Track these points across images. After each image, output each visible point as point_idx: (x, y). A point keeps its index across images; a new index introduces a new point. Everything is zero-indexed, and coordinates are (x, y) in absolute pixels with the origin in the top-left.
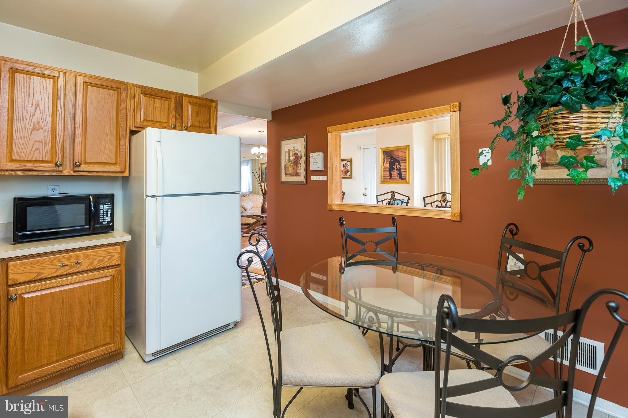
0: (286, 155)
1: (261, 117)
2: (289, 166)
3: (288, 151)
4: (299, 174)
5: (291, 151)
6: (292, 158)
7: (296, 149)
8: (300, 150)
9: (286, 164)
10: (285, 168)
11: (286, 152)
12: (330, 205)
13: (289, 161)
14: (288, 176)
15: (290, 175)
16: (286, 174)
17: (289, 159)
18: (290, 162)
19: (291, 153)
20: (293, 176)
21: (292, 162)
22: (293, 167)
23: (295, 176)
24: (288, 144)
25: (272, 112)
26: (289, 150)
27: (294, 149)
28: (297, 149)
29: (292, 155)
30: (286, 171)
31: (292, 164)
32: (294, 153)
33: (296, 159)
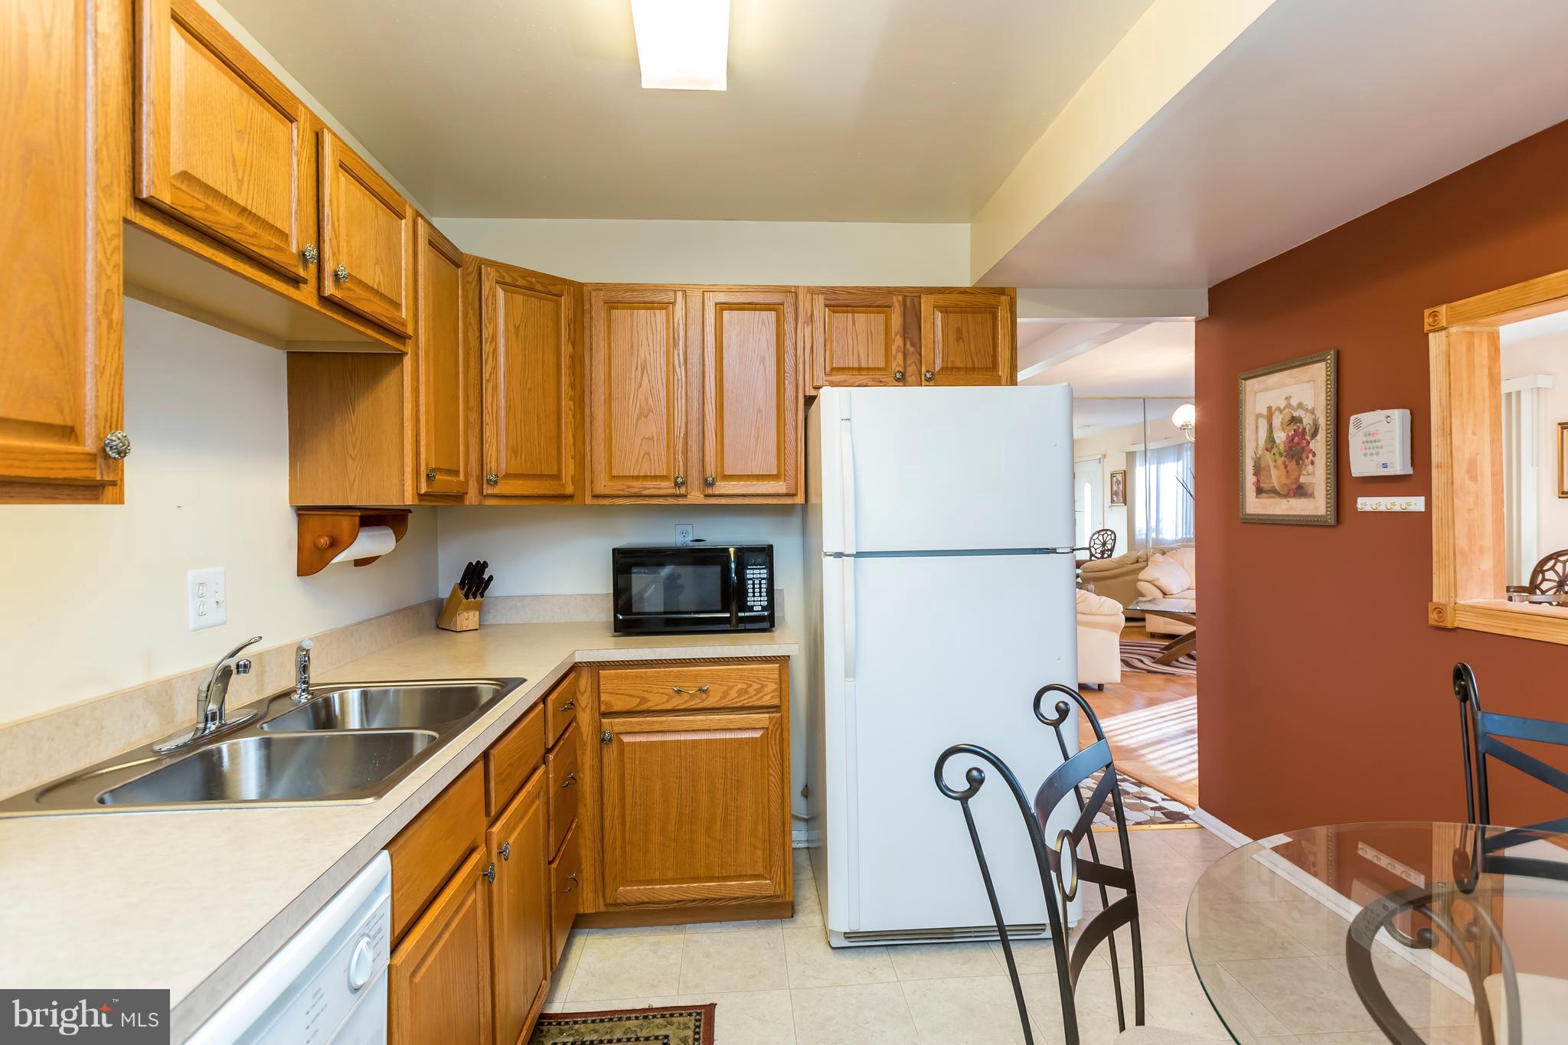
0: (1260, 426)
1: (1174, 311)
2: (1272, 464)
3: (1265, 412)
4: (1310, 491)
5: (1277, 412)
6: (1280, 437)
7: (1294, 402)
8: (1310, 408)
9: (1259, 459)
10: (1257, 471)
11: (1258, 416)
12: (1440, 610)
13: (1272, 448)
14: (1269, 497)
15: (1274, 492)
16: (1260, 491)
17: (1271, 439)
18: (1275, 450)
19: (1277, 420)
20: (1285, 496)
21: (1282, 448)
22: (1286, 467)
23: (1294, 496)
24: (1267, 389)
25: (1210, 291)
26: (1270, 408)
27: (1289, 405)
28: (1300, 405)
29: (1282, 424)
30: (1258, 481)
31: (1281, 455)
32: (1288, 418)
33: (1296, 438)
